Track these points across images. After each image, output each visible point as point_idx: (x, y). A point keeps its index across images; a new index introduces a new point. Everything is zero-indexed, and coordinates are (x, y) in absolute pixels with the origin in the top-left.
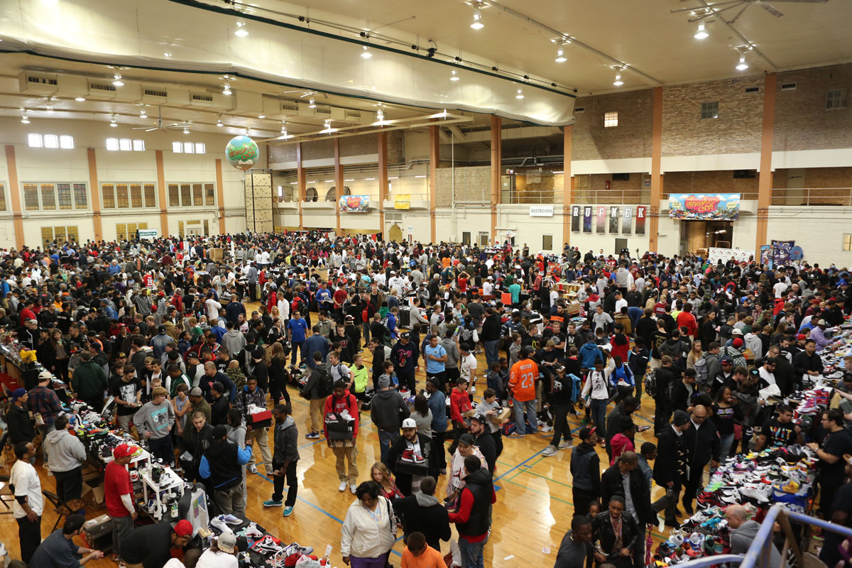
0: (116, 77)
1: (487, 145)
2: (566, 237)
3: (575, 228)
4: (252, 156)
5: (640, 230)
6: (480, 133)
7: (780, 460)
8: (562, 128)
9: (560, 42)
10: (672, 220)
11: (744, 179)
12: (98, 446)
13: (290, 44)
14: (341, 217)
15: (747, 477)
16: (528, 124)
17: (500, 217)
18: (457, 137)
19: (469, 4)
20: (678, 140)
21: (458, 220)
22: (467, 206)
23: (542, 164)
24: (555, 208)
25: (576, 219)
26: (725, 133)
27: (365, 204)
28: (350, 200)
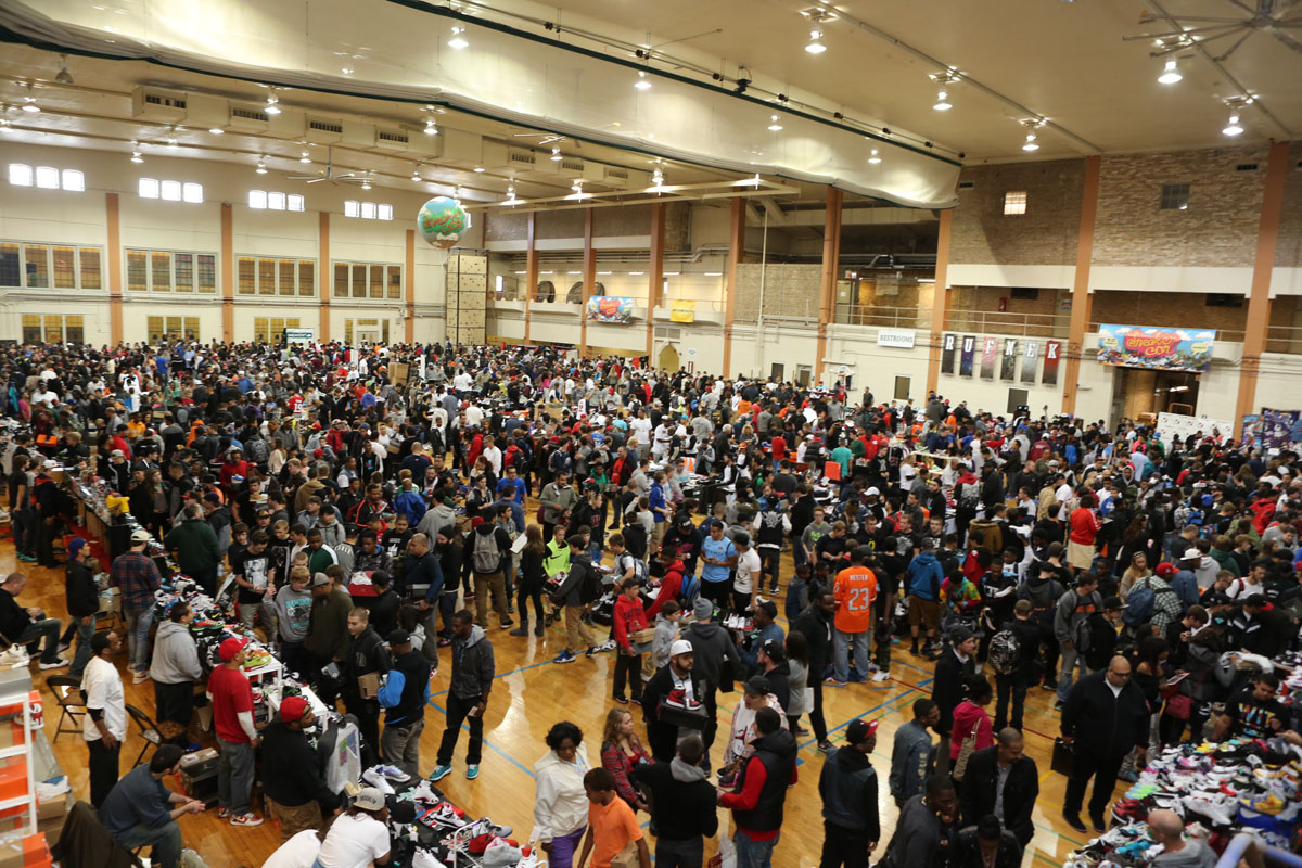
0: (271, 101)
1: (818, 232)
2: (932, 381)
3: (948, 368)
4: (457, 228)
5: (1050, 379)
6: (808, 213)
7: (1254, 759)
8: (936, 212)
9: (943, 78)
10: (1102, 367)
11: (1224, 309)
12: (207, 645)
13: (530, 63)
14: (588, 328)
15: (1196, 781)
16: (885, 202)
17: (831, 345)
18: (774, 218)
19: (805, 14)
20: (1119, 240)
21: (767, 345)
22: (782, 324)
23: (902, 267)
24: (918, 336)
25: (949, 355)
26: (1198, 234)
27: (625, 311)
28: (604, 303)
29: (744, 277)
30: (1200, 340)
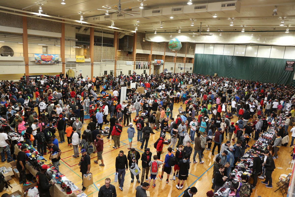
17: (118, 65)
21: (103, 67)
22: (107, 61)
24: (132, 62)
25: (137, 66)
26: (160, 47)
27: (56, 59)
28: (44, 57)
29: (96, 49)
30: (162, 61)
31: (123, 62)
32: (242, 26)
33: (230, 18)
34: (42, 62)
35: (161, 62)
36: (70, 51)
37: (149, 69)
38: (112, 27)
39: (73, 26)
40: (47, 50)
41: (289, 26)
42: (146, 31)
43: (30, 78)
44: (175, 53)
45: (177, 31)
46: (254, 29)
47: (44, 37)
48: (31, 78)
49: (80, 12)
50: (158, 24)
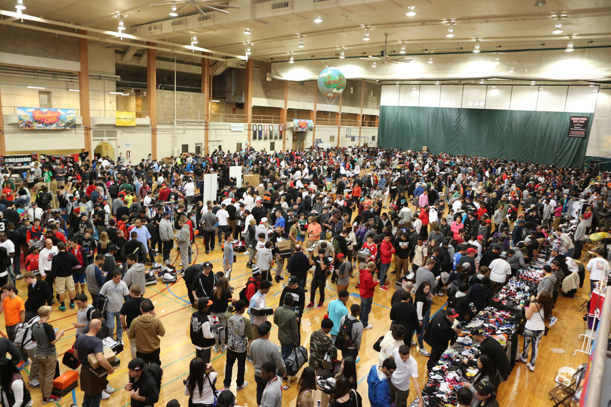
10: (290, 132)
14: (6, 136)
17: (211, 132)
20: (293, 93)
21: (178, 135)
22: (186, 124)
24: (244, 125)
25: (255, 132)
26: (306, 93)
27: (68, 119)
28: (39, 114)
29: (162, 98)
30: (311, 123)
31: (224, 125)
32: (475, 40)
33: (447, 20)
34: (37, 126)
35: (307, 124)
36: (103, 102)
37: (282, 140)
38: (192, 47)
39: (108, 46)
40: (49, 100)
41: (574, 37)
42: (272, 59)
43: (6, 160)
44: (339, 107)
45: (338, 55)
46: (500, 47)
47: (39, 71)
48: (10, 160)
49: (116, 14)
50: (295, 40)
